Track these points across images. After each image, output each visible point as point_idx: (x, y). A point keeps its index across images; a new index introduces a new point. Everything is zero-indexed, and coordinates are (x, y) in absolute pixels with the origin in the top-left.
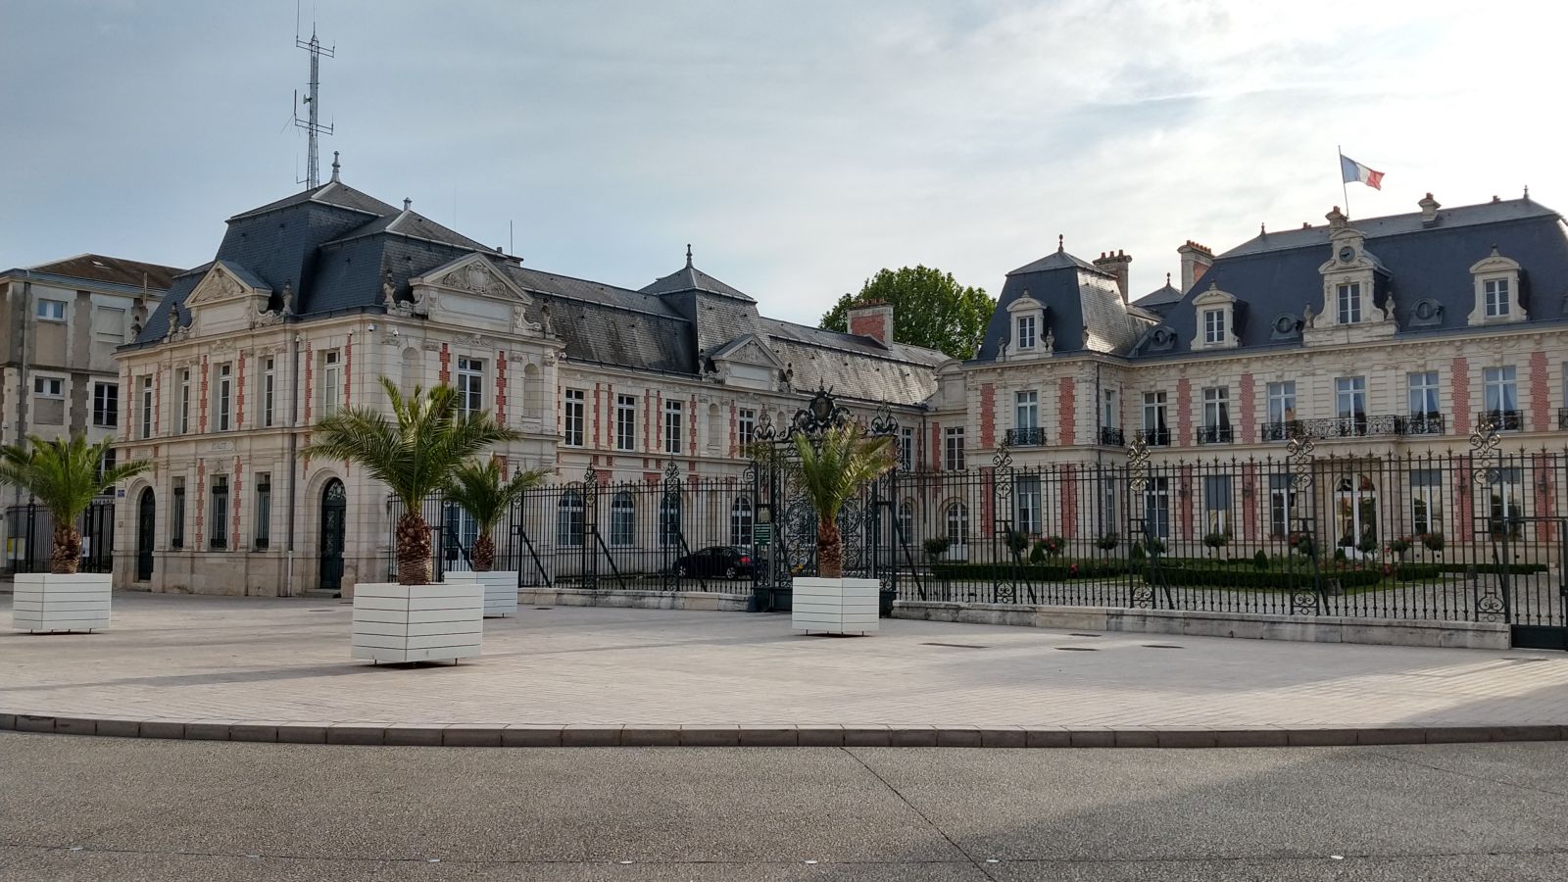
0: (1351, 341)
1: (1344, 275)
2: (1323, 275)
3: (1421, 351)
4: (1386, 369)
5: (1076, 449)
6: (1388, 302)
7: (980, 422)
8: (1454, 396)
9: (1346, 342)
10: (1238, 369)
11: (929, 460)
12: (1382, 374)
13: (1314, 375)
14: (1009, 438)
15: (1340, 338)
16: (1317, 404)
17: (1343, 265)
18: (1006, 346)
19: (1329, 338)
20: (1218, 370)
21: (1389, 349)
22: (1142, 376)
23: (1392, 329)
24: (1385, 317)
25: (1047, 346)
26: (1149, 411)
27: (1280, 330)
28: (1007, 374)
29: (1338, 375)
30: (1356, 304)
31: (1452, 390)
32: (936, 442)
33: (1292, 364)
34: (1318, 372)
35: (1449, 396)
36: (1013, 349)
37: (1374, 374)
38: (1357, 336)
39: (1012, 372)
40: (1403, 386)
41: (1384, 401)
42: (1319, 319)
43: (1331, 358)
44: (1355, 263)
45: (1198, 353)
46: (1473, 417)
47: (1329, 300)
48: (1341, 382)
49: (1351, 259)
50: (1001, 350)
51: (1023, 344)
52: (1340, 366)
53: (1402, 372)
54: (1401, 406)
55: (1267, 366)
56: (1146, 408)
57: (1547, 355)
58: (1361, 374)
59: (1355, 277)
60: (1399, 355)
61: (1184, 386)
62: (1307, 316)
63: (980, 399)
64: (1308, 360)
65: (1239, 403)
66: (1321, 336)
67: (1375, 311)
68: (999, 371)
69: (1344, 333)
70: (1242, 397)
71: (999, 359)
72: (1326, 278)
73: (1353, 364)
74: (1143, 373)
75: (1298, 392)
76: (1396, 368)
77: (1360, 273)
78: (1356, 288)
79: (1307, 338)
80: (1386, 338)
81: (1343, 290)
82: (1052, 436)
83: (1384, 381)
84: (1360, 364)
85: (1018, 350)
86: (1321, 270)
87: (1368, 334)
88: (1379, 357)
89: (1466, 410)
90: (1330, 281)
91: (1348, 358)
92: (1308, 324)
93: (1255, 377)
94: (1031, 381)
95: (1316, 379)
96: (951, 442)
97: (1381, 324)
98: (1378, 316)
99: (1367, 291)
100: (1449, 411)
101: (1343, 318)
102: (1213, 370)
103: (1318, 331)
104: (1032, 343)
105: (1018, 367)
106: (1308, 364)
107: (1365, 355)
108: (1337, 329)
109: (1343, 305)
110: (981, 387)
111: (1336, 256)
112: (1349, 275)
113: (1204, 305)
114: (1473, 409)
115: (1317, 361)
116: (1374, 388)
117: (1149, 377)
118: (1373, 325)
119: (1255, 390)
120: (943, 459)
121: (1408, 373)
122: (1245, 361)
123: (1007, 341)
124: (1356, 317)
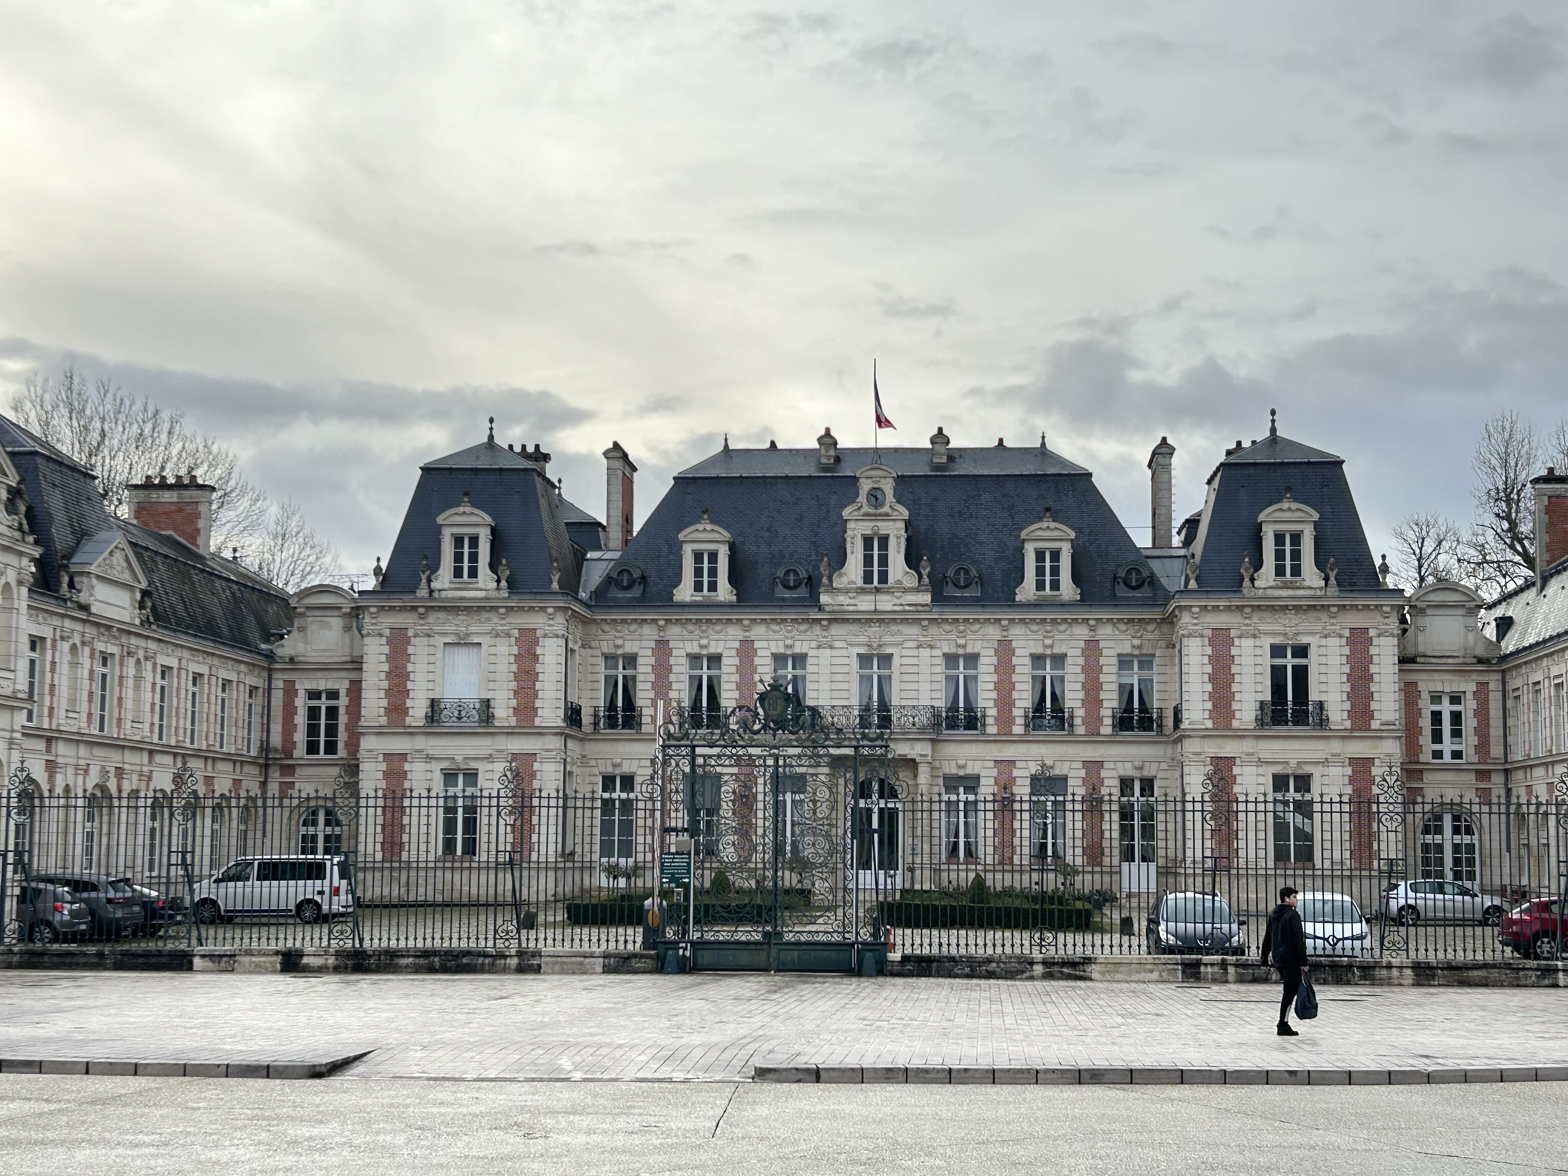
0: (879, 608)
1: (873, 524)
2: (846, 521)
3: (961, 628)
4: (919, 647)
5: (540, 732)
6: (923, 563)
7: (385, 684)
8: (998, 687)
9: (873, 608)
10: (735, 633)
11: (276, 739)
12: (914, 652)
13: (831, 647)
14: (433, 711)
15: (865, 603)
16: (835, 686)
17: (872, 511)
18: (432, 574)
19: (852, 602)
20: (710, 631)
21: (925, 623)
22: (604, 631)
23: (927, 598)
24: (919, 581)
25: (498, 581)
26: (611, 682)
27: (787, 587)
28: (432, 618)
29: (862, 651)
30: (884, 561)
31: (994, 678)
32: (289, 711)
33: (806, 631)
34: (838, 644)
35: (991, 686)
36: (444, 578)
37: (906, 652)
38: (886, 603)
39: (442, 615)
40: (939, 669)
41: (914, 686)
42: (841, 575)
43: (854, 628)
44: (886, 509)
45: (683, 606)
46: (1018, 712)
47: (852, 553)
48: (865, 660)
49: (882, 505)
50: (424, 581)
51: (458, 573)
52: (864, 639)
53: (938, 652)
54: (936, 695)
55: (774, 631)
56: (606, 677)
57: (1102, 644)
58: (889, 651)
59: (885, 528)
60: (934, 631)
61: (662, 648)
62: (823, 569)
63: (386, 650)
64: (826, 629)
65: (735, 678)
66: (842, 599)
67: (907, 573)
68: (422, 610)
69: (871, 597)
70: (739, 670)
71: (423, 593)
72: (850, 525)
73: (880, 637)
74: (606, 627)
75: (810, 669)
76: (932, 647)
77: (891, 523)
78: (884, 541)
79: (824, 599)
80: (920, 608)
81: (868, 542)
82: (503, 713)
83: (914, 661)
84: (888, 639)
85: (451, 582)
86: (846, 513)
87: (898, 602)
88: (911, 631)
89: (1011, 704)
90: (854, 529)
91: (875, 629)
92: (825, 580)
93: (757, 645)
94: (472, 629)
95: (835, 653)
96: (313, 713)
97: (916, 590)
98: (911, 581)
99: (899, 547)
100: (991, 704)
101: (868, 577)
102: (703, 632)
103: (839, 590)
104: (473, 573)
105: (454, 609)
106: (825, 633)
107: (894, 628)
108: (862, 591)
109: (868, 561)
110: (387, 632)
111: (862, 498)
112: (879, 524)
113: (692, 542)
114: (1018, 704)
115: (837, 630)
116: (905, 669)
117: (613, 632)
118: (906, 590)
119: (757, 661)
120: (300, 737)
121: (944, 654)
122: (746, 623)
123: (434, 567)
124: (883, 577)
